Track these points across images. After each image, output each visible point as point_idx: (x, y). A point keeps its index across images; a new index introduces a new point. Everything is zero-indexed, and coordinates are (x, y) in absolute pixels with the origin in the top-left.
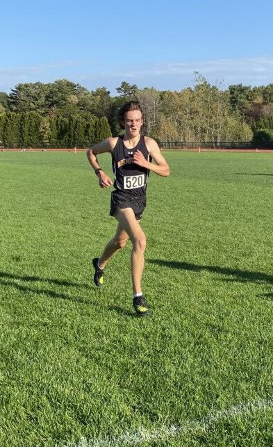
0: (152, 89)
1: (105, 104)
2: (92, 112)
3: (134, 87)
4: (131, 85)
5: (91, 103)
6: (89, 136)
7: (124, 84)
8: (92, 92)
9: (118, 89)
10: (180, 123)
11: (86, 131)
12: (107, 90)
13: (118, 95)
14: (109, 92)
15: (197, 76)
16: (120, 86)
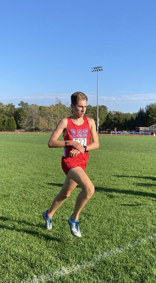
0: (35, 105)
1: (12, 111)
2: (6, 114)
3: (27, 104)
4: (25, 103)
5: (6, 110)
6: (5, 125)
7: (22, 102)
8: (6, 105)
9: (19, 104)
10: (49, 120)
11: (4, 123)
12: (13, 105)
13: (19, 107)
14: (14, 106)
15: (57, 100)
16: (20, 103)
